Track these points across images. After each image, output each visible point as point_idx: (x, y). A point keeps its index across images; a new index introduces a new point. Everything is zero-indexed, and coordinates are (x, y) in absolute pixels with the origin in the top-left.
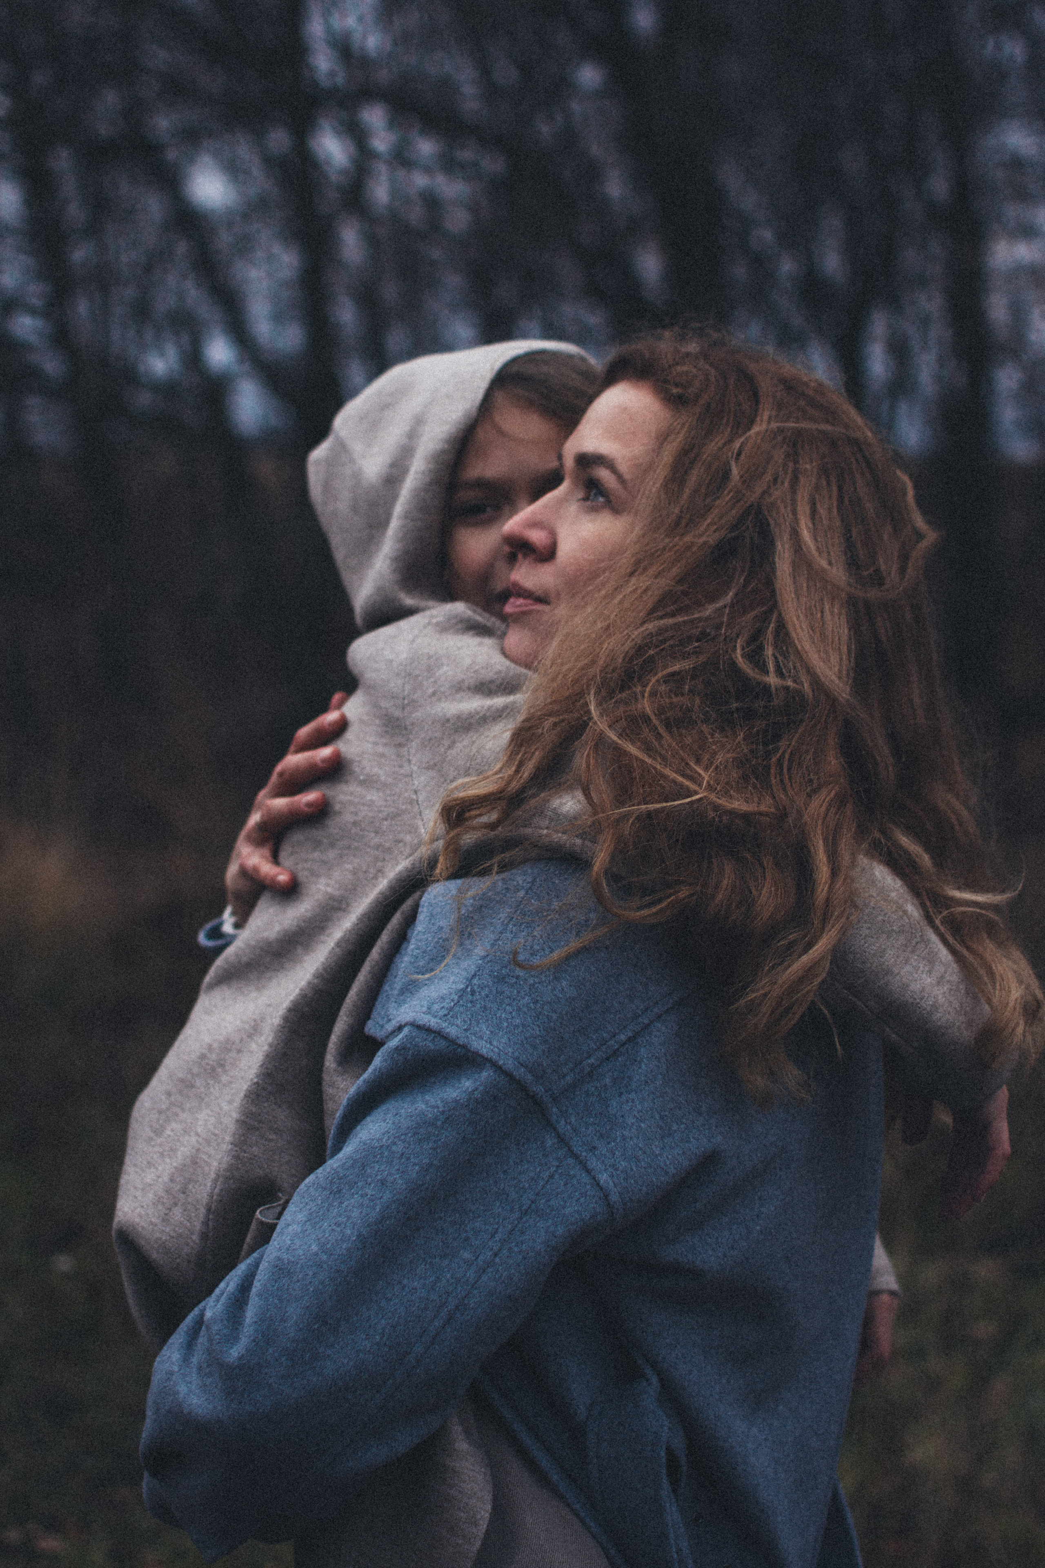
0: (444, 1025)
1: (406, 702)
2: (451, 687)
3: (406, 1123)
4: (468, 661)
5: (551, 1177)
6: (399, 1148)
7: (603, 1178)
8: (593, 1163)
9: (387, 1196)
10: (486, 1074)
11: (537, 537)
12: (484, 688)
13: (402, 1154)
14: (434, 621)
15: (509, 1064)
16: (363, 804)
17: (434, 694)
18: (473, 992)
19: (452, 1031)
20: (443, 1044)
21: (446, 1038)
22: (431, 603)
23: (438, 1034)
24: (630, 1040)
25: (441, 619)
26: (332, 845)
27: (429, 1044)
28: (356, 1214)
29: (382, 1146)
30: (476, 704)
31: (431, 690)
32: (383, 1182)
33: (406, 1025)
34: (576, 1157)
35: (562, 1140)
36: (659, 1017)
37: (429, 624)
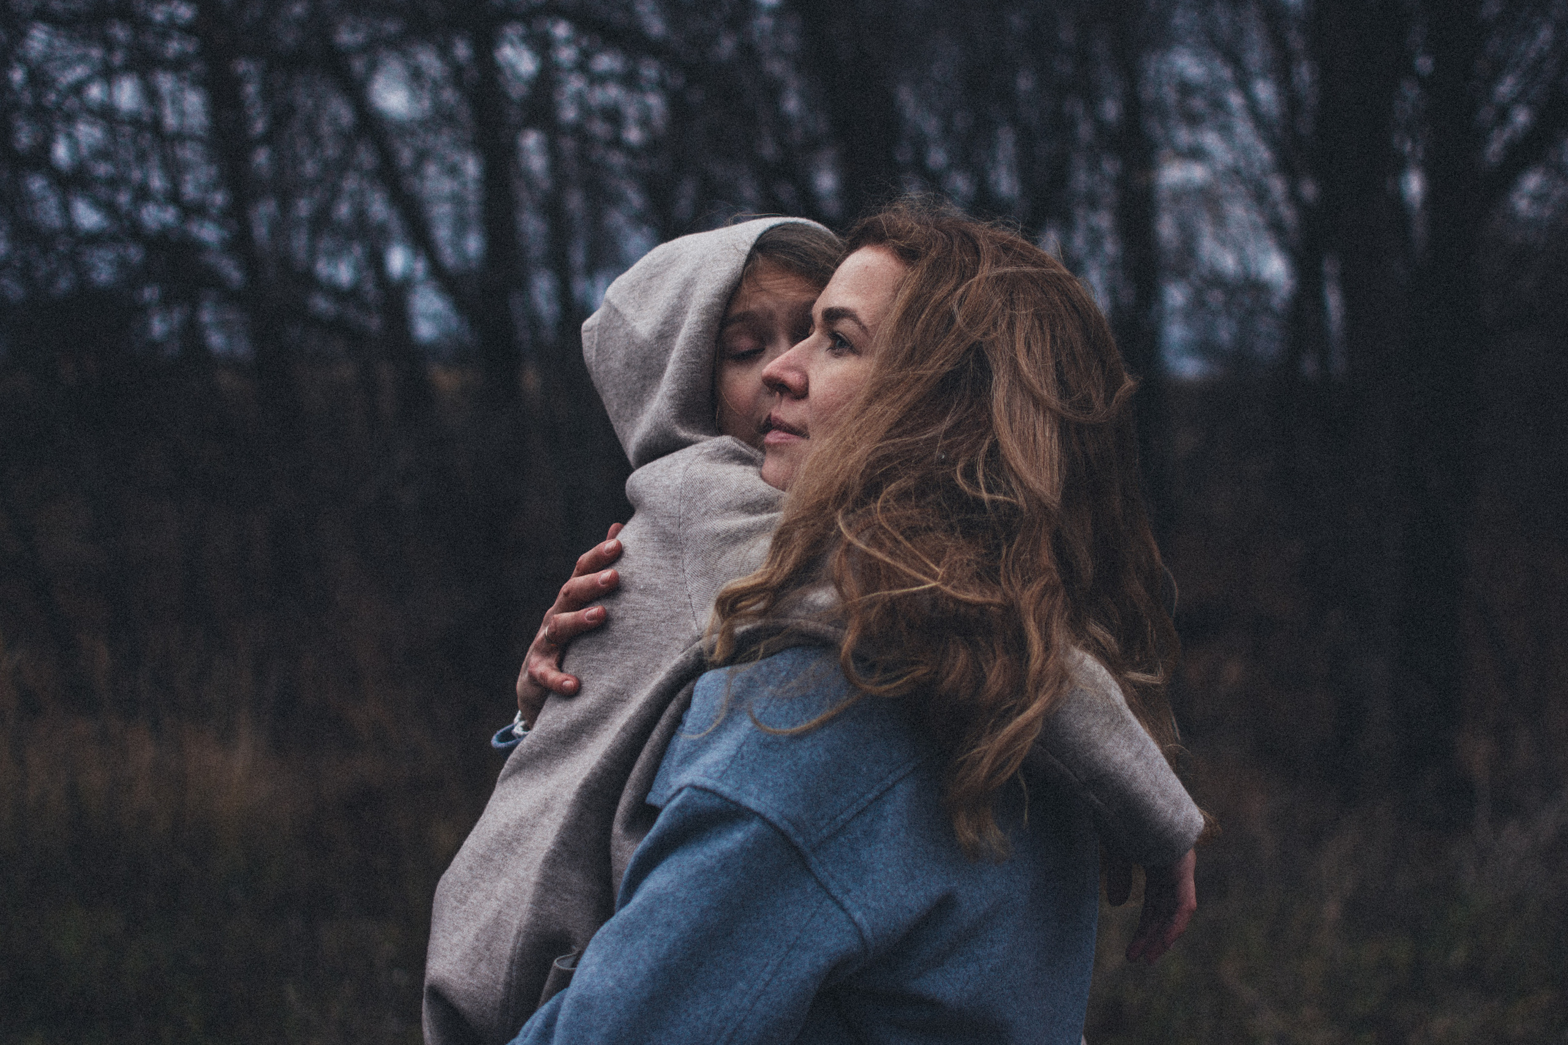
0: (719, 785)
1: (681, 520)
2: (720, 508)
3: (688, 872)
4: (734, 486)
5: (813, 916)
6: (681, 895)
7: (858, 915)
8: (848, 903)
9: (674, 935)
10: (755, 826)
11: (793, 378)
12: (750, 507)
13: (685, 899)
14: (705, 451)
15: (774, 816)
16: (643, 610)
17: (706, 513)
18: (742, 757)
19: (725, 789)
20: (718, 800)
21: (720, 796)
22: (702, 437)
23: (713, 793)
24: (877, 799)
25: (710, 450)
26: (615, 647)
27: (707, 802)
28: (645, 953)
29: (667, 893)
30: (744, 521)
31: (703, 510)
32: (669, 924)
33: (686, 786)
34: (833, 898)
35: (823, 887)
36: (900, 780)
37: (700, 454)
